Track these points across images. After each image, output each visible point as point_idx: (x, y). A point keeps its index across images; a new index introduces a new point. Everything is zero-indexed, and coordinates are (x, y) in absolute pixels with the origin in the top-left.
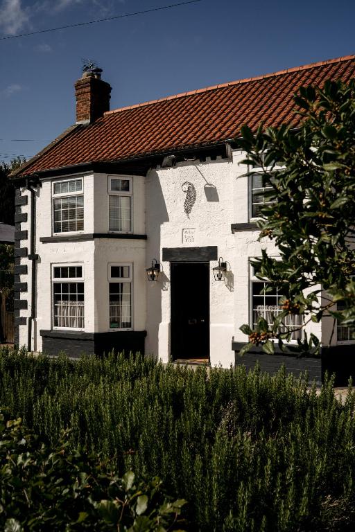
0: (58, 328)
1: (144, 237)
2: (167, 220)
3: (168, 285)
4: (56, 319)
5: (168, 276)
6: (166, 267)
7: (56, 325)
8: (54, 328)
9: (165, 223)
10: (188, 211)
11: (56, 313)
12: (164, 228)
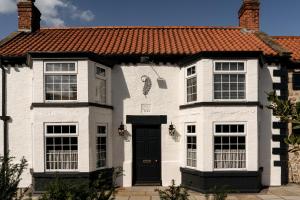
0: (51, 170)
1: (111, 108)
2: (129, 97)
3: (130, 138)
4: (48, 164)
5: (131, 133)
6: (129, 128)
7: (48, 168)
8: (47, 170)
9: (128, 99)
10: (146, 93)
11: (48, 160)
12: (126, 103)
